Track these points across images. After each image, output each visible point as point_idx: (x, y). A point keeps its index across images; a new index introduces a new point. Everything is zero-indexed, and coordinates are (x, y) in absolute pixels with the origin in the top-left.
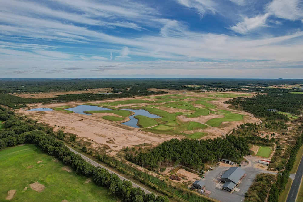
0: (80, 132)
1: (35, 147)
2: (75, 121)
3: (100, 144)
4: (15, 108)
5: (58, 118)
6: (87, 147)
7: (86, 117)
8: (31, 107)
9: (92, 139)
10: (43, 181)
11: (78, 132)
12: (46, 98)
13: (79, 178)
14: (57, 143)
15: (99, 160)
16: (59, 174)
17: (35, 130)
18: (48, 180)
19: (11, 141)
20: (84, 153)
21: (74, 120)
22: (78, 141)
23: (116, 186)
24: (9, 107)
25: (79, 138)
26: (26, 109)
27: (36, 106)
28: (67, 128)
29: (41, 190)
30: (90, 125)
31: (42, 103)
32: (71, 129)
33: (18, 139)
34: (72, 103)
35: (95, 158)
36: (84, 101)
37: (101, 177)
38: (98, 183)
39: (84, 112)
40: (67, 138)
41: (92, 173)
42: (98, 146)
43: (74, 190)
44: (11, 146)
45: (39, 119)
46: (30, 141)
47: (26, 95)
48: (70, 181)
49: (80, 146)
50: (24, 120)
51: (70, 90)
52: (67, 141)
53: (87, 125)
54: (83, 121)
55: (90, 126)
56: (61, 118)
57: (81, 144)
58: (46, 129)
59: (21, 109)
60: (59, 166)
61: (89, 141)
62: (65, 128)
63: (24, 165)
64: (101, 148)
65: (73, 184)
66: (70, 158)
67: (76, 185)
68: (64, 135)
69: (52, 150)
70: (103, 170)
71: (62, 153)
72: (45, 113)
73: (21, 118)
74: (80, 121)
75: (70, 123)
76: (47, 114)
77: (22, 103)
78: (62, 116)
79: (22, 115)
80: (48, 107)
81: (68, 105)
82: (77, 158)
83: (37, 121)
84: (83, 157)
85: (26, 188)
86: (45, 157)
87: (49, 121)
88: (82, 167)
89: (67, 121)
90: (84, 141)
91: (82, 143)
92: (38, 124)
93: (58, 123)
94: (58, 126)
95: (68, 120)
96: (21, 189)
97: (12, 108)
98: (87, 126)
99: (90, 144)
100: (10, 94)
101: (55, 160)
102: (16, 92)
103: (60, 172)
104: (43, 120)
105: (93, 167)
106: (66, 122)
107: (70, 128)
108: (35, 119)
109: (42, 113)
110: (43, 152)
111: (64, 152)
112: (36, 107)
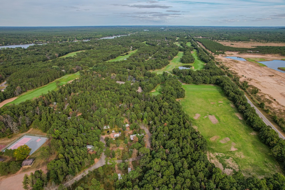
0: (265, 88)
1: (221, 90)
2: (264, 76)
3: (282, 106)
4: (216, 54)
5: (248, 69)
6: (266, 104)
7: (279, 74)
8: (228, 54)
9: (274, 98)
10: (218, 117)
11: (263, 87)
12: (243, 48)
13: (246, 127)
14: (238, 91)
15: (274, 120)
16: (232, 117)
17: (224, 76)
18: (221, 118)
19: (206, 80)
20: (260, 109)
21: (263, 74)
22: (259, 96)
23: (280, 152)
24: (212, 52)
25: (261, 93)
26: (224, 56)
27: (232, 54)
28: (253, 80)
29: (215, 122)
30: (279, 84)
31: (238, 52)
32: (256, 83)
33: (211, 80)
34: (269, 56)
35: (270, 117)
36: (283, 56)
37: (267, 136)
38: (262, 140)
39: (279, 69)
40: (249, 90)
41: (260, 128)
42: (279, 106)
43: (239, 135)
44: (205, 84)
45: (231, 67)
46: (218, 83)
47: (227, 43)
48: (238, 126)
49: (259, 101)
50: (219, 65)
51: (272, 41)
52: (249, 92)
53: (276, 82)
54: (274, 77)
55: (280, 85)
56: (251, 70)
57: (261, 99)
58: (234, 77)
59: (220, 55)
60: (233, 111)
61: (270, 99)
62: (251, 80)
63: (209, 100)
64: (281, 110)
65: (240, 130)
66: (245, 108)
67: (241, 132)
68: (247, 87)
69: (232, 96)
70: (272, 131)
71: (239, 101)
72: (237, 62)
73: (217, 63)
74: (270, 77)
75: (258, 77)
76: (240, 63)
77: (221, 50)
78: (253, 68)
79: (219, 60)
80: (242, 57)
81: (263, 58)
82: (251, 110)
83: (228, 68)
84: (258, 111)
85: (206, 117)
86: (226, 100)
87: (239, 70)
88: (252, 119)
89: (256, 74)
90: (265, 97)
91: (262, 99)
92: (229, 71)
93: (246, 73)
94: (245, 77)
95: (257, 73)
96: (203, 116)
97: (214, 54)
98: (276, 83)
99: (270, 102)
100: (216, 41)
101: (232, 105)
102: (221, 39)
103: (232, 116)
104: (233, 68)
105: (263, 124)
106: (254, 75)
107: (256, 81)
108: (228, 66)
109: (235, 62)
110: (225, 95)
111: (241, 101)
112: (232, 56)
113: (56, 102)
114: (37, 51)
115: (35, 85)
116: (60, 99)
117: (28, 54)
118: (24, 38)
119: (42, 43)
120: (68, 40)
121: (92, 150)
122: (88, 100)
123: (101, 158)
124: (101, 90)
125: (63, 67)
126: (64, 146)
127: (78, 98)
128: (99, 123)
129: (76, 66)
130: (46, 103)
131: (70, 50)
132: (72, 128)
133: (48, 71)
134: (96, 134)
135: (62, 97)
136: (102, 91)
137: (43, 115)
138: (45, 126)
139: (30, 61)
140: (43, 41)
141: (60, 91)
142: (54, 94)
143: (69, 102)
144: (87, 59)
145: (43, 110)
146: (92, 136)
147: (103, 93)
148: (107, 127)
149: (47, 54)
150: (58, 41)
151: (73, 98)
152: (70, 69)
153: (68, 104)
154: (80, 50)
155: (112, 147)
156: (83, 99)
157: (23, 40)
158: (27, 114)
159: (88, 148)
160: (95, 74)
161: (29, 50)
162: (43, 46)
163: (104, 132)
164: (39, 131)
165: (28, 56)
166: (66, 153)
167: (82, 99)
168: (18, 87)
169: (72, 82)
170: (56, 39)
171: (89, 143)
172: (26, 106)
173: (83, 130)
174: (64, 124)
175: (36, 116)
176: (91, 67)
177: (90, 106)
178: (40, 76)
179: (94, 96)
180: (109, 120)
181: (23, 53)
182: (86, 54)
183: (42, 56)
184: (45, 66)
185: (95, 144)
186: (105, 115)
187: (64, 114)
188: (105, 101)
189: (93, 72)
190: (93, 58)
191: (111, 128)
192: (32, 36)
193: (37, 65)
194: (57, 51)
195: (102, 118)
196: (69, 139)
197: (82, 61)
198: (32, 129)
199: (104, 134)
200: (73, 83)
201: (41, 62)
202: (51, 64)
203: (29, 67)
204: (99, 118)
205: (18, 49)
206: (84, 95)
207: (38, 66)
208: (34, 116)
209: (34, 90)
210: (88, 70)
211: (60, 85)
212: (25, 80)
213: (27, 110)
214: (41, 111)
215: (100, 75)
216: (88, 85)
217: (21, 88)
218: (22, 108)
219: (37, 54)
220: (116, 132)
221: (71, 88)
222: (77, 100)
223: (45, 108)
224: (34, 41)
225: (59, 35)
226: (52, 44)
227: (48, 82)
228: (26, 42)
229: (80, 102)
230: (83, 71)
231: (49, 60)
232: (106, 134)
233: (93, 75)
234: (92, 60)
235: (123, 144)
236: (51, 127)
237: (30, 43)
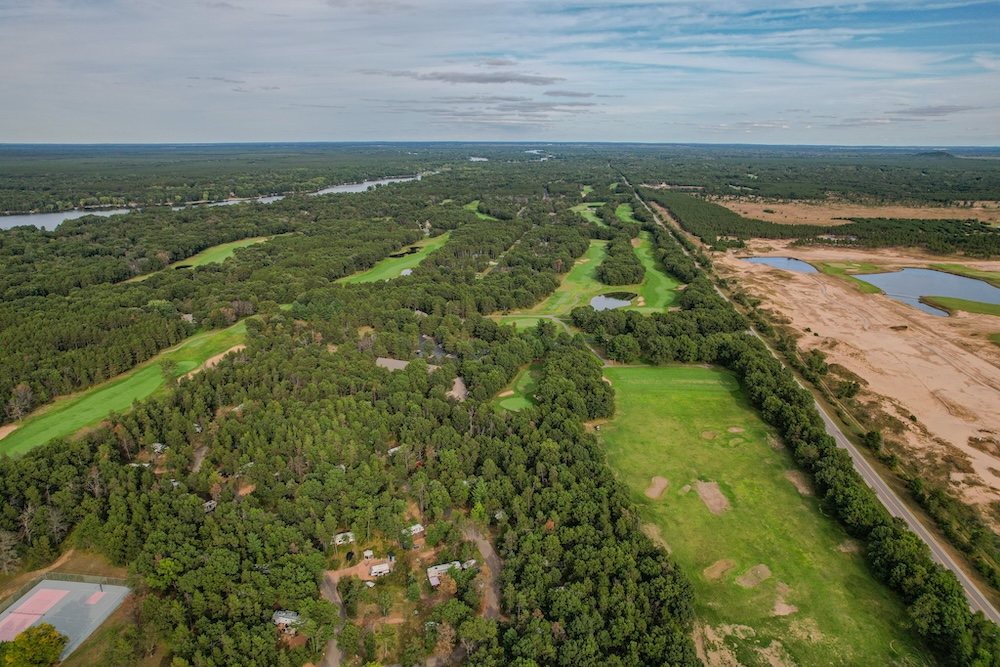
0: (882, 373)
1: (736, 383)
2: (875, 328)
3: (939, 441)
4: (715, 249)
5: (822, 305)
6: (887, 434)
7: (923, 322)
8: (757, 249)
9: (913, 413)
10: (729, 487)
11: (874, 370)
12: (806, 226)
13: (825, 524)
14: (793, 391)
15: (913, 494)
16: (774, 487)
17: (746, 332)
18: (740, 491)
19: (685, 348)
20: (868, 452)
21: (873, 320)
22: (861, 405)
23: (937, 618)
24: (702, 240)
25: (870, 394)
26: (742, 254)
27: (770, 249)
28: (842, 346)
29: (718, 508)
30: (926, 356)
31: (788, 242)
32: (852, 355)
33: (701, 348)
34: (889, 255)
35: (902, 484)
36: (934, 254)
37: (893, 557)
38: (879, 571)
39: (923, 300)
40: (831, 382)
41: (870, 529)
42: (927, 443)
43: (798, 552)
44: (684, 361)
45: (768, 296)
46: (726, 361)
47: (753, 205)
48: (795, 521)
49: (862, 422)
50: (728, 289)
51: (897, 198)
52: (829, 392)
53: (915, 351)
54: (907, 332)
55: (927, 360)
56: (834, 306)
57: (867, 417)
58: (777, 334)
59: (729, 251)
60: (780, 464)
61: (898, 416)
62: (833, 345)
63: (698, 423)
64: (936, 456)
65: (802, 533)
66: (818, 455)
67: (807, 542)
68: (823, 371)
69: (773, 408)
70: (908, 540)
71: (799, 429)
72: (788, 278)
73: (722, 284)
74: (895, 333)
75: (858, 332)
76: (796, 281)
77: (735, 234)
78: (839, 298)
79: (726, 272)
80: (804, 258)
81: (870, 262)
82: (836, 462)
83: (759, 303)
84: (862, 464)
85: (687, 488)
86: (752, 421)
87: (795, 307)
88: (841, 497)
89: (849, 322)
90: (883, 409)
91: (873, 417)
92: (761, 311)
93: (818, 320)
94: (816, 335)
95: (854, 317)
96: (678, 484)
97: (708, 247)
98: (915, 356)
99: (899, 428)
100: (714, 198)
101: (773, 441)
102: (731, 194)
103: (776, 483)
104: (780, 302)
105: (879, 510)
106: (845, 326)
107: (852, 351)
108: (757, 294)
109: (781, 277)
110: (749, 405)
111: (804, 429)
112: (771, 253)
113: (163, 442)
114: (94, 239)
115: (83, 377)
116: (175, 431)
117: (58, 252)
118: (47, 189)
119: (112, 208)
120: (205, 196)
121: (293, 631)
122: (277, 436)
123: (324, 660)
124: (323, 395)
125: (188, 304)
126: (191, 620)
127: (242, 427)
128: (319, 525)
129: (232, 301)
130: (126, 448)
131: (211, 238)
132: (220, 551)
133: (133, 321)
134: (307, 570)
135: (183, 424)
136: (326, 400)
137: (115, 499)
138: (121, 545)
139: (68, 280)
140: (114, 199)
141: (177, 402)
142: (154, 412)
143: (209, 443)
144: (271, 274)
145: (113, 480)
146: (293, 578)
147: (331, 406)
148: (346, 538)
149: (128, 254)
150: (168, 199)
151: (224, 430)
152: (213, 313)
153: (205, 449)
154: (246, 236)
155: (366, 616)
156: (261, 431)
157: (42, 196)
158: (54, 498)
159: (277, 622)
160: (301, 332)
161: (64, 239)
162: (114, 222)
163: (335, 557)
164: (98, 561)
165: (60, 259)
166: (198, 654)
167: (255, 432)
168: (19, 387)
169: (221, 365)
170: (162, 195)
171: (283, 602)
172: (51, 464)
173: (260, 554)
174: (191, 534)
175: (87, 501)
176: (287, 302)
177: (286, 458)
178: (104, 341)
179: (300, 418)
180: (354, 515)
181: (40, 251)
182: (270, 252)
183: (109, 262)
184: (122, 300)
185: (302, 610)
186: (338, 494)
187: (191, 491)
188: (337, 438)
189: (296, 322)
190: (292, 269)
191: (360, 543)
192: (75, 180)
193: (94, 299)
194: (165, 244)
195: (329, 507)
196: (209, 594)
197: (254, 282)
198: (70, 552)
199: (334, 566)
200: (225, 371)
201: (108, 284)
202: (144, 293)
203: (64, 304)
204: (319, 505)
205: (21, 231)
206: (261, 417)
207: (96, 302)
208: (79, 502)
209: (81, 394)
210: (276, 316)
211: (175, 373)
212: (49, 360)
213: (52, 480)
214: (107, 482)
215: (319, 334)
216: (276, 377)
217: (34, 389)
218: (37, 472)
219: (92, 254)
220: (377, 555)
221: (216, 389)
222: (238, 435)
223: (121, 472)
224: (81, 203)
225: (172, 176)
226: (147, 215)
227: (131, 362)
228: (52, 206)
229: (250, 443)
230: (257, 317)
231: (136, 275)
232: (342, 565)
233: (292, 335)
234: (290, 276)
235: (402, 602)
236: (145, 546)
237: (67, 209)
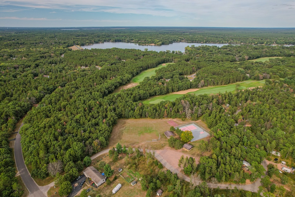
113: (230, 104)
114: (229, 51)
115: (216, 83)
116: (234, 102)
117: (220, 52)
118: (222, 38)
119: (236, 44)
120: (265, 43)
121: (247, 169)
122: (264, 114)
123: (254, 182)
124: (286, 108)
125: (249, 71)
126: (221, 149)
127: (254, 108)
128: (268, 144)
129: (263, 73)
130: (220, 102)
131: (263, 55)
132: (235, 136)
133: (232, 72)
134: (259, 154)
135: (237, 101)
136: (287, 110)
137: (214, 112)
138: (211, 123)
139: (220, 59)
140: (238, 42)
141: (237, 95)
142: (230, 95)
143: (242, 109)
144: (280, 67)
145: (215, 108)
146: (254, 154)
147: (288, 112)
148: (277, 154)
149: (237, 55)
150: (253, 43)
151: (248, 106)
152: (256, 75)
154: (275, 56)
155: (275, 180)
156: (259, 110)
157: (220, 39)
158: (201, 106)
159: (244, 163)
160: (285, 88)
161: (222, 50)
162: (236, 47)
163: (270, 157)
164: (205, 125)
165: (219, 54)
166: (220, 157)
167: (257, 110)
168: (202, 81)
169: (253, 90)
170: (252, 41)
171: (247, 159)
172: (203, 99)
173: (246, 143)
174: (229, 128)
175: (207, 110)
176: (283, 78)
177: (265, 121)
178: (224, 75)
179: (274, 112)
180: (283, 147)
181: (216, 52)
182: (282, 61)
183: (231, 56)
184: (231, 66)
185: (253, 164)
186: (280, 139)
187: (232, 118)
188: (286, 122)
189: (284, 84)
190: (289, 68)
191: (282, 158)
192: (229, 36)
193: (224, 65)
194: (248, 54)
195: (274, 141)
196: (228, 145)
197: (273, 69)
198: (200, 120)
199: (269, 159)
200: (254, 91)
201: (229, 62)
202: (238, 66)
203: (217, 65)
204: (271, 139)
205: (213, 47)
206: (261, 107)
207: (225, 66)
208: (206, 110)
209: (214, 87)
210: (277, 81)
211: (239, 88)
212: (210, 76)
213: (202, 103)
214: (213, 108)
215: (292, 90)
216: (270, 98)
217: (205, 82)
218: (199, 100)
219: (228, 54)
220: (287, 165)
221: (250, 95)
222: (252, 109)
223: (217, 106)
224: (229, 42)
225: (256, 36)
226: (245, 46)
227: (228, 82)
228: (222, 42)
229: (254, 113)
230: (271, 80)
231: (237, 61)
232: (272, 161)
233: (281, 88)
234: (288, 69)
235: (291, 184)
236: (216, 126)
237: (225, 43)
